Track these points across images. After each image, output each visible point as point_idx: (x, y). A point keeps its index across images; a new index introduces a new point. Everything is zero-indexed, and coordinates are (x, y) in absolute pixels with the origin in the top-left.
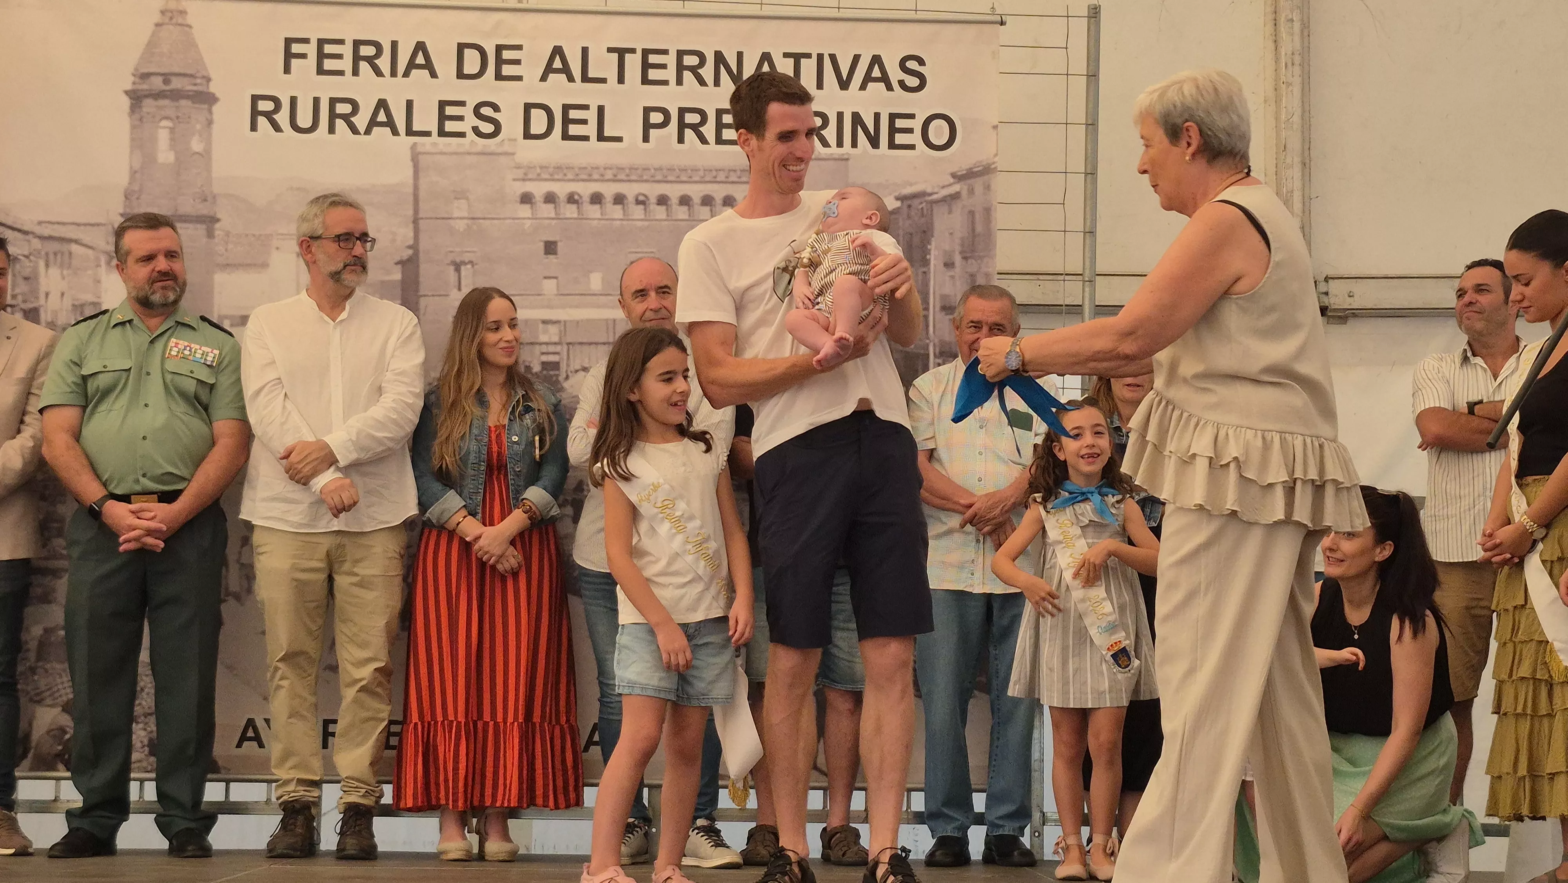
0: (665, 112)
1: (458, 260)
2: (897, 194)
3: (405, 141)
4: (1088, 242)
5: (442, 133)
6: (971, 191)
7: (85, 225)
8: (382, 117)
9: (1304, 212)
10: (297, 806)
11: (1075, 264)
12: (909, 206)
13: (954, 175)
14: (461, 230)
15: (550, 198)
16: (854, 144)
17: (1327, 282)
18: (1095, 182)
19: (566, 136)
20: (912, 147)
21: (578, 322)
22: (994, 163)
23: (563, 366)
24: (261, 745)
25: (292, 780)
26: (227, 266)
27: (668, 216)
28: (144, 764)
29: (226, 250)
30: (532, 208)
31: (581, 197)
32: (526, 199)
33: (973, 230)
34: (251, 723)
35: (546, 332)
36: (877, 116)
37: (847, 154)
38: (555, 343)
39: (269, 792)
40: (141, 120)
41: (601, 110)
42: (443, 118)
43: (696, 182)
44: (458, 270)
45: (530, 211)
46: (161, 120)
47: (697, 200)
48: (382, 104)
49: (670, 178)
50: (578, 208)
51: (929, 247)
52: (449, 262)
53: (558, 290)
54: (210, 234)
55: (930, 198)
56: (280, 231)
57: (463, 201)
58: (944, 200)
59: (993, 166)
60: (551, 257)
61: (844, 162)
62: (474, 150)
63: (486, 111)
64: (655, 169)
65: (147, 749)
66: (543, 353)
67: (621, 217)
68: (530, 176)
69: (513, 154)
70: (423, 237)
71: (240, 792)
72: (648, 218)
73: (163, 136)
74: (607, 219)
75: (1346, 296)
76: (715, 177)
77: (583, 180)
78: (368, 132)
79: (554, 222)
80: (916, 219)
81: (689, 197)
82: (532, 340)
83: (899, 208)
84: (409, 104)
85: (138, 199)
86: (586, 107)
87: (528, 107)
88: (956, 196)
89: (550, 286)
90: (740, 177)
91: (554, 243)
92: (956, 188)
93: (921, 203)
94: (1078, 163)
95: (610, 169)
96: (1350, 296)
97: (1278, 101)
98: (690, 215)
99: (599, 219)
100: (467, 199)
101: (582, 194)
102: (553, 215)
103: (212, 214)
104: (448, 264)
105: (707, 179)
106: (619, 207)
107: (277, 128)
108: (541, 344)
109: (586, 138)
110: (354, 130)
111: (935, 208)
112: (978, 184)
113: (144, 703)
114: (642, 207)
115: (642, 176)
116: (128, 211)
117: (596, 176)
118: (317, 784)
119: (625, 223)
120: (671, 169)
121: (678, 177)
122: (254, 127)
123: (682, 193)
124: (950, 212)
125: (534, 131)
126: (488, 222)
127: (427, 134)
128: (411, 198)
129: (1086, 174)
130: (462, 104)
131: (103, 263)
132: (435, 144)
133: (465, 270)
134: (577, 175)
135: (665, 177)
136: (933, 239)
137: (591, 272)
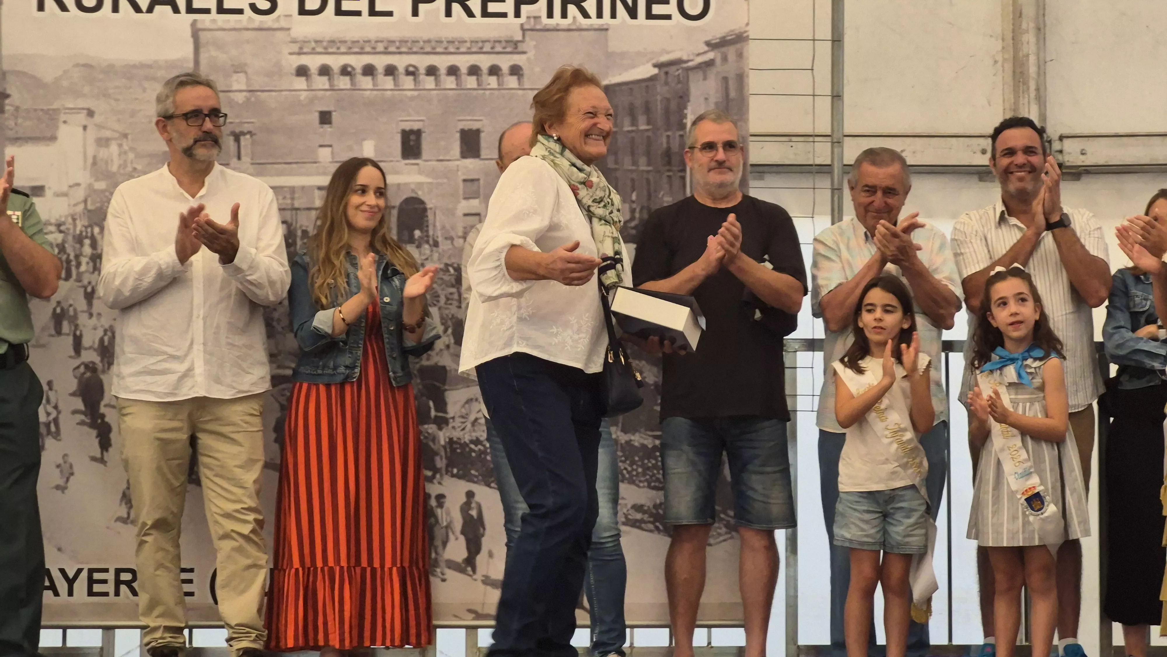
1: (237, 130)
2: (654, 61)
3: (185, 19)
4: (835, 105)
5: (221, 10)
6: (725, 59)
9: (1039, 75)
11: (824, 126)
12: (667, 73)
13: (708, 44)
14: (240, 102)
15: (325, 71)
16: (613, 15)
17: (1061, 140)
18: (841, 48)
19: (339, 12)
20: (668, 17)
22: (746, 32)
24: (57, 594)
25: (159, 627)
26: (17, 140)
27: (436, 85)
29: (16, 124)
30: (307, 80)
31: (353, 69)
32: (302, 71)
33: (727, 95)
37: (607, 24)
43: (463, 53)
44: (237, 139)
45: (305, 83)
47: (464, 70)
49: (439, 50)
50: (351, 80)
51: (685, 112)
52: (228, 132)
53: (333, 157)
55: (685, 65)
56: (68, 106)
57: (242, 76)
58: (699, 67)
59: (745, 35)
60: (326, 126)
61: (603, 32)
62: (251, 26)
64: (424, 42)
67: (392, 87)
68: (305, 50)
69: (289, 29)
72: (417, 88)
74: (379, 90)
75: (1079, 153)
76: (481, 48)
77: (356, 53)
78: (150, 10)
79: (328, 93)
80: (673, 85)
81: (457, 67)
82: (309, 206)
83: (656, 75)
88: (710, 64)
89: (325, 154)
90: (504, 48)
91: (329, 113)
92: (711, 55)
93: (678, 70)
94: (825, 31)
95: (382, 41)
96: (1082, 154)
98: (457, 85)
99: (371, 90)
100: (246, 73)
101: (354, 66)
102: (327, 86)
103: (2, 90)
104: (228, 135)
105: (474, 50)
106: (390, 78)
107: (63, 8)
109: (358, 13)
110: (137, 9)
111: (691, 74)
112: (731, 51)
114: (412, 77)
115: (411, 49)
117: (368, 49)
119: (396, 92)
120: (440, 42)
121: (446, 48)
122: (41, 7)
123: (450, 64)
124: (705, 79)
125: (308, 7)
126: (267, 93)
127: (207, 11)
129: (833, 41)
132: (214, 21)
133: (245, 141)
134: (350, 48)
135: (434, 48)
136: (689, 104)
137: (364, 140)
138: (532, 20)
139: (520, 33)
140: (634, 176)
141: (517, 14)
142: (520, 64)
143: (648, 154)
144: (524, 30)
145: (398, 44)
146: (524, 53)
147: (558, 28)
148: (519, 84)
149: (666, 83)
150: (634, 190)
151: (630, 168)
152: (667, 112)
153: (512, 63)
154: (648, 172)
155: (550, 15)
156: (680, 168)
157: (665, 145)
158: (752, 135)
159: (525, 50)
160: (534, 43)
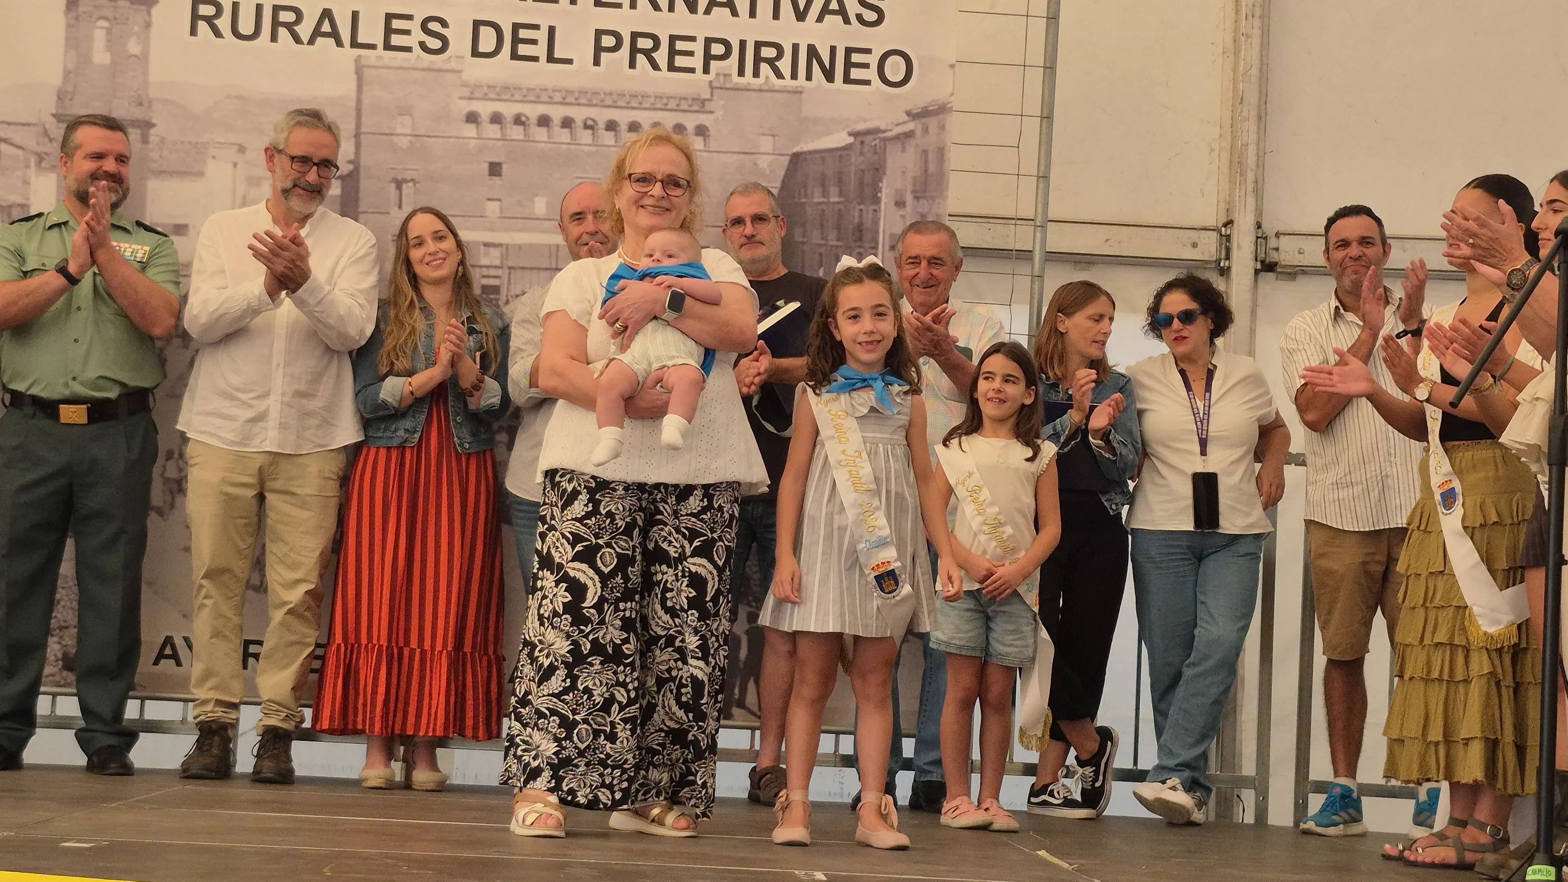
0: (617, 36)
1: (399, 178)
2: (850, 129)
3: (349, 53)
4: (1041, 186)
5: (388, 46)
6: (926, 131)
7: (15, 124)
8: (326, 27)
9: (1258, 166)
10: (214, 726)
11: (1027, 209)
12: (862, 143)
13: (908, 113)
14: (404, 146)
15: (496, 119)
16: (809, 77)
17: (1278, 237)
18: (1050, 126)
19: (515, 56)
20: (867, 83)
21: (520, 246)
22: (949, 103)
23: (504, 291)
24: (179, 664)
25: (211, 700)
26: (161, 173)
27: (616, 142)
28: (58, 678)
29: (161, 156)
30: (477, 128)
31: (528, 119)
32: (472, 118)
33: (926, 169)
34: (169, 641)
35: (487, 255)
36: (833, 49)
37: (801, 86)
38: (496, 267)
39: (185, 710)
40: (77, 18)
41: (552, 30)
42: (389, 31)
43: (646, 109)
44: (399, 187)
45: (475, 131)
46: (98, 19)
48: (327, 14)
49: (620, 103)
50: (525, 130)
51: (881, 185)
52: (390, 178)
53: (501, 213)
54: (145, 140)
55: (883, 135)
56: (218, 140)
57: (407, 118)
58: (897, 137)
59: (949, 106)
60: (494, 178)
61: (797, 95)
62: (419, 66)
63: (434, 26)
64: (605, 94)
65: (60, 663)
66: (484, 277)
67: (569, 141)
68: (477, 95)
69: (460, 72)
70: (363, 152)
71: (155, 710)
72: (596, 143)
73: (99, 36)
74: (554, 143)
75: (1296, 252)
76: (666, 104)
77: (531, 102)
78: (311, 42)
79: (500, 143)
80: (869, 155)
81: (639, 123)
82: (479, 263)
83: (851, 144)
84: (355, 15)
85: (71, 99)
86: (536, 27)
87: (477, 24)
88: (909, 135)
89: (492, 208)
90: (690, 106)
91: (499, 165)
92: (911, 126)
93: (875, 140)
94: (1034, 107)
95: (559, 91)
96: (1300, 253)
97: (1236, 54)
99: (545, 142)
100: (411, 115)
101: (529, 116)
102: (498, 136)
103: (147, 118)
104: (389, 181)
105: (658, 106)
106: (566, 131)
107: (218, 34)
108: (481, 267)
109: (535, 59)
110: (297, 40)
111: (889, 147)
112: (933, 123)
113: (59, 616)
114: (590, 132)
115: (590, 100)
116: (60, 111)
117: (544, 98)
118: (235, 706)
119: (572, 147)
120: (622, 95)
121: (628, 103)
122: (193, 32)
123: (631, 120)
124: (904, 150)
125: (482, 49)
126: (434, 140)
127: (373, 47)
128: (354, 113)
129: (1042, 117)
130: (409, 17)
131: (32, 164)
132: (380, 58)
133: (407, 188)
134: (525, 96)
135: (615, 102)
136: (885, 177)
137: (536, 195)
138: (722, 77)
139: (709, 90)
140: (823, 250)
141: (706, 70)
142: (707, 124)
143: (838, 227)
144: (712, 88)
145: (577, 95)
146: (711, 112)
147: (750, 87)
148: (705, 145)
149: (862, 153)
150: (821, 266)
151: (820, 242)
152: (861, 183)
153: (698, 123)
154: (837, 247)
155: (741, 73)
156: (873, 245)
157: (857, 220)
158: (950, 215)
159: (712, 110)
160: (722, 103)
